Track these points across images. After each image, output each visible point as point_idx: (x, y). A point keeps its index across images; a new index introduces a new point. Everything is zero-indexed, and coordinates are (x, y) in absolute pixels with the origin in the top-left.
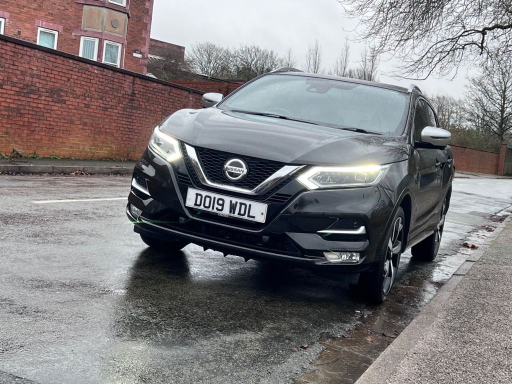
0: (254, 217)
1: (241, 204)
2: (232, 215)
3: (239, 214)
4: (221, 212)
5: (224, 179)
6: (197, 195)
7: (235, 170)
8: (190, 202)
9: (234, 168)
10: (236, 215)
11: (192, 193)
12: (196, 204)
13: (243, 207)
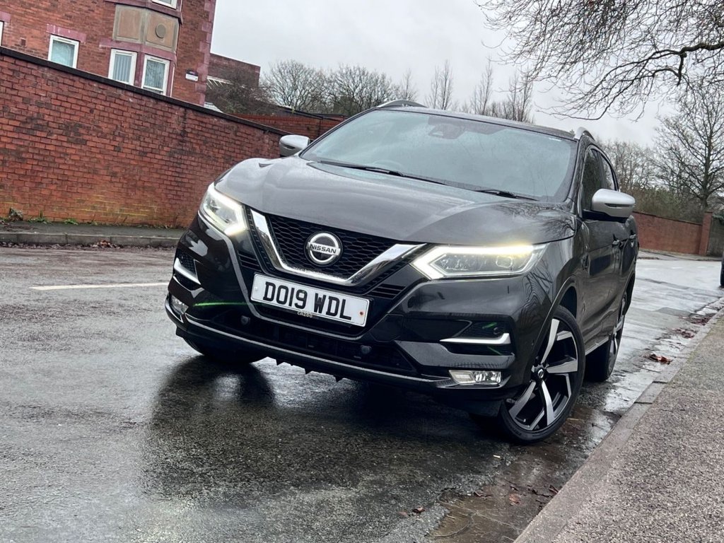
0: (350, 318)
1: (331, 299)
2: (317, 314)
3: (328, 313)
4: (301, 310)
5: (307, 261)
6: (268, 284)
7: (324, 249)
8: (258, 294)
9: (322, 246)
10: (324, 314)
11: (260, 281)
12: (265, 298)
13: (334, 303)
